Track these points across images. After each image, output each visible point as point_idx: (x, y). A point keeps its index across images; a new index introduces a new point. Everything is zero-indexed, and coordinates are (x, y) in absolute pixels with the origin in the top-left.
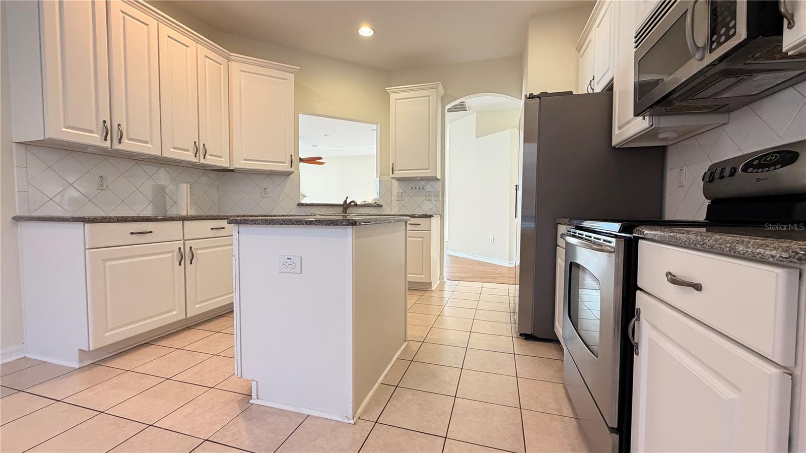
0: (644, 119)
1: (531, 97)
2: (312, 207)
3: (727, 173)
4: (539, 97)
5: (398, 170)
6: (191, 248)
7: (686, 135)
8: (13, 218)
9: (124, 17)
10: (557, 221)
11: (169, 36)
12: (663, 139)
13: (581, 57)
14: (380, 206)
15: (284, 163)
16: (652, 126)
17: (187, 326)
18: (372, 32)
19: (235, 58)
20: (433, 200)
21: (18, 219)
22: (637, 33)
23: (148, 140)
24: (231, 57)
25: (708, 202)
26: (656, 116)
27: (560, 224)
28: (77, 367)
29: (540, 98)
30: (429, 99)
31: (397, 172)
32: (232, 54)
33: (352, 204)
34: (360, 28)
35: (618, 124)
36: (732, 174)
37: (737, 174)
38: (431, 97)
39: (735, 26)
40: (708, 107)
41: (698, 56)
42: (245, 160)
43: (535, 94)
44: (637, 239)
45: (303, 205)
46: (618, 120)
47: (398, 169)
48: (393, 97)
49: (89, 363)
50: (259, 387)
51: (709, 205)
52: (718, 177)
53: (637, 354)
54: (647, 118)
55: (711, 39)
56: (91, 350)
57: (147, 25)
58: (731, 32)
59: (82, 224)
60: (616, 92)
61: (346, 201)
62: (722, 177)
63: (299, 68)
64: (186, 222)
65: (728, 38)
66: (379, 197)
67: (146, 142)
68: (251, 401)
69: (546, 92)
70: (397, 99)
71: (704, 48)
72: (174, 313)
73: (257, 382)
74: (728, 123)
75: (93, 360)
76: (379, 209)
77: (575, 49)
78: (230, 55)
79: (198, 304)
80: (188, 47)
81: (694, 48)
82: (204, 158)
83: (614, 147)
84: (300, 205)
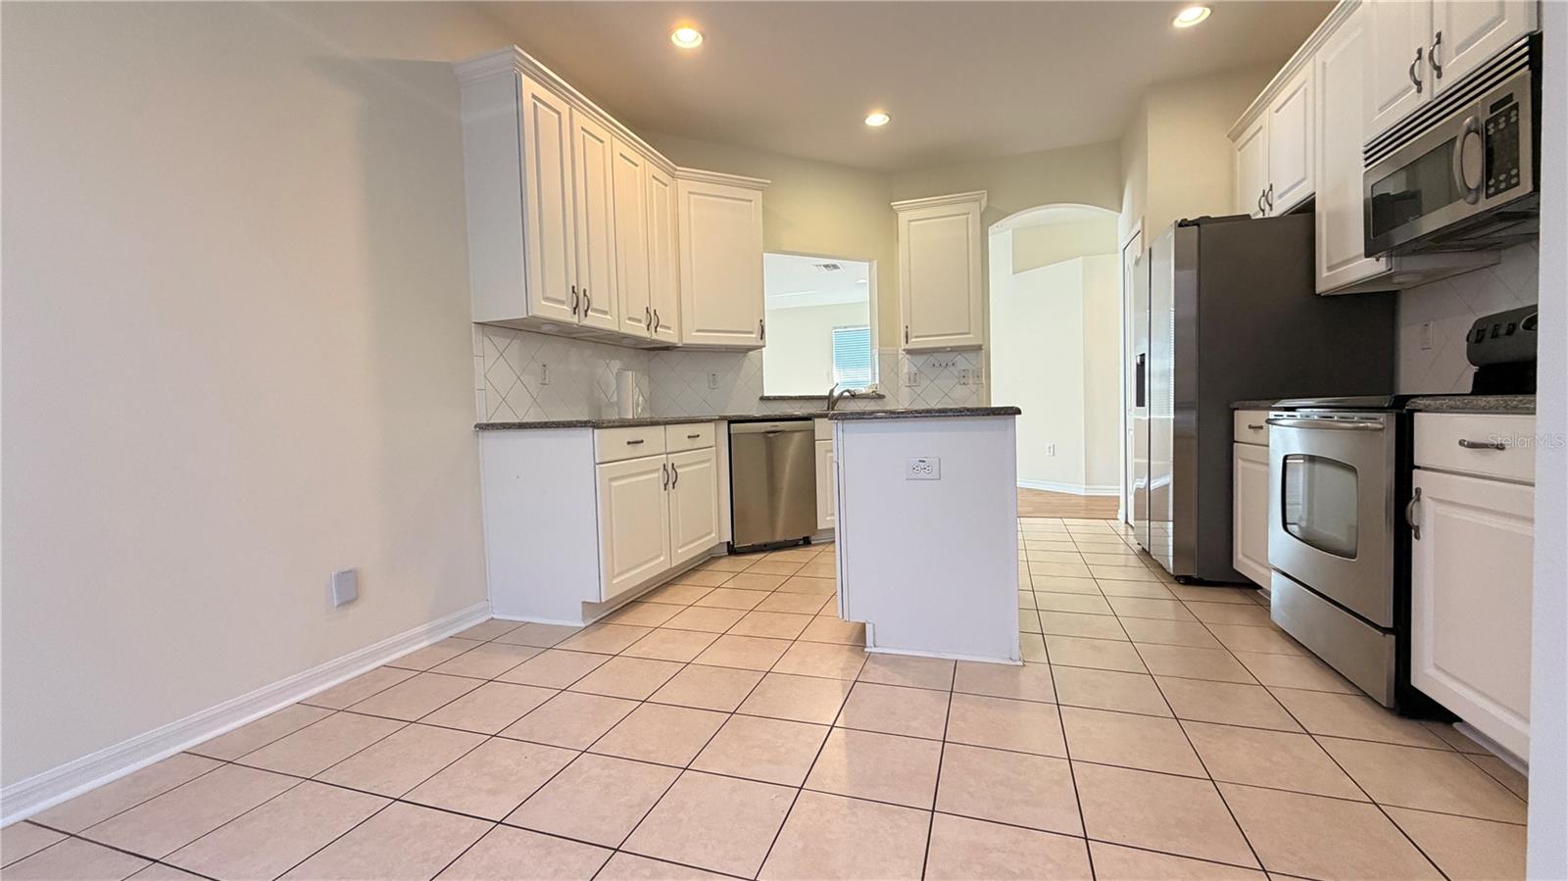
0: (1378, 260)
1: (1183, 224)
2: (780, 402)
3: (1503, 331)
4: (1196, 223)
5: (916, 337)
6: (673, 465)
7: (1432, 278)
8: (476, 426)
9: (584, 136)
10: (1232, 406)
11: (621, 155)
12: (1399, 284)
13: (1240, 150)
14: (881, 397)
15: (751, 333)
16: (1390, 270)
17: (665, 581)
18: (888, 119)
19: (681, 173)
20: (971, 382)
21: (483, 427)
22: (1369, 147)
23: (608, 309)
24: (677, 173)
25: (1475, 369)
26: (1396, 256)
27: (1238, 409)
28: (583, 625)
29: (1198, 225)
30: (967, 218)
31: (914, 340)
32: (678, 168)
33: (846, 394)
34: (867, 117)
35: (1327, 262)
36: (1510, 333)
37: (1516, 332)
38: (970, 216)
39: (1517, 175)
40: (1473, 246)
41: (1471, 198)
42: (698, 331)
43: (1190, 218)
44: (1411, 413)
45: (768, 399)
46: (1328, 255)
47: (914, 334)
48: (903, 217)
49: (590, 623)
50: (876, 631)
51: (1476, 374)
52: (1490, 335)
53: (1418, 538)
54: (1383, 259)
55: (1487, 183)
56: (603, 601)
57: (602, 142)
58: (1513, 181)
59: (591, 430)
60: (1320, 215)
61: (832, 391)
62: (1495, 335)
63: (769, 181)
64: (667, 426)
65: (1509, 187)
66: (877, 382)
67: (605, 313)
68: (866, 650)
69: (1208, 217)
70: (910, 221)
71: (1477, 190)
72: (662, 558)
73: (874, 625)
74: (1499, 263)
75: (593, 618)
76: (880, 402)
77: (1225, 136)
78: (676, 170)
79: (680, 548)
80: (637, 165)
81: (1465, 189)
82: (656, 331)
83: (1319, 295)
84: (762, 398)
